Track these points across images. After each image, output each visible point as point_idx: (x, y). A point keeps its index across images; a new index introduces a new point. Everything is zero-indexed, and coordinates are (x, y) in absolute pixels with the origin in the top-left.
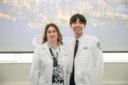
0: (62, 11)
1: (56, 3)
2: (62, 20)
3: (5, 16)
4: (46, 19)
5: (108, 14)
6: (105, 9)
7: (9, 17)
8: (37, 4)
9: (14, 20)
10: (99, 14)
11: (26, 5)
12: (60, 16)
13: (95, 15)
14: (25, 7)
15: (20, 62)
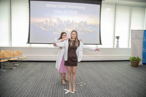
0: (67, 28)
1: (65, 24)
2: (67, 31)
3: (44, 29)
4: (60, 30)
5: (85, 29)
6: (84, 27)
7: (46, 30)
8: (57, 25)
9: (48, 31)
10: (81, 29)
11: (53, 25)
12: (66, 30)
13: (80, 30)
14: (52, 26)
15: (50, 47)
